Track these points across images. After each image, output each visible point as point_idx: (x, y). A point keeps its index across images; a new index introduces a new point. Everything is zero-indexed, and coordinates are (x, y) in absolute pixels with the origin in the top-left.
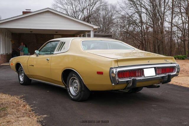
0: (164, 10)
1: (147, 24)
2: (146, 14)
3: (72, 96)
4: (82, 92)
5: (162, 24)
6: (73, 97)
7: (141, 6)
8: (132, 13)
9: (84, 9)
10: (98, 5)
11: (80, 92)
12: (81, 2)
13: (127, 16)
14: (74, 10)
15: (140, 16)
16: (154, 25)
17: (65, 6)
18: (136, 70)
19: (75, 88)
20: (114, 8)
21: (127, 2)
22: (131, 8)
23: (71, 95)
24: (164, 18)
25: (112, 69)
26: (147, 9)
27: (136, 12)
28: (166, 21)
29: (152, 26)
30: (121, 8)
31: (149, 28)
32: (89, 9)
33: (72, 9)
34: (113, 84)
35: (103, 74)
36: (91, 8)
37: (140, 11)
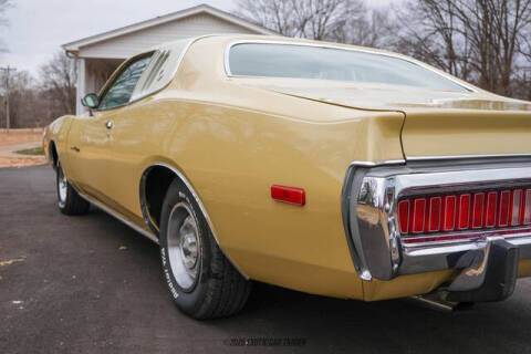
0: (517, 22)
1: (466, 62)
2: (465, 34)
3: (173, 290)
4: (212, 283)
5: (508, 60)
6: (176, 295)
7: (452, 14)
8: (427, 33)
9: (306, 20)
10: (340, 9)
11: (203, 281)
12: (298, 4)
13: (415, 40)
14: (282, 22)
15: (449, 40)
16: (484, 63)
17: (259, 13)
18: (512, 189)
19: (187, 253)
20: (380, 18)
21: (415, 4)
22: (426, 21)
23: (171, 285)
24: (513, 43)
25: (359, 174)
26: (467, 23)
27: (439, 30)
28: (519, 51)
29: (480, 66)
30: (398, 21)
31: (470, 71)
32: (317, 21)
33: (277, 21)
34: (366, 275)
35: (304, 203)
36: (324, 19)
37: (449, 26)
